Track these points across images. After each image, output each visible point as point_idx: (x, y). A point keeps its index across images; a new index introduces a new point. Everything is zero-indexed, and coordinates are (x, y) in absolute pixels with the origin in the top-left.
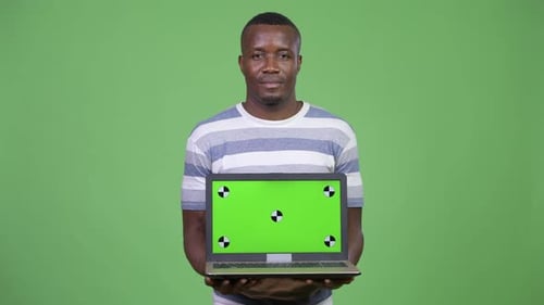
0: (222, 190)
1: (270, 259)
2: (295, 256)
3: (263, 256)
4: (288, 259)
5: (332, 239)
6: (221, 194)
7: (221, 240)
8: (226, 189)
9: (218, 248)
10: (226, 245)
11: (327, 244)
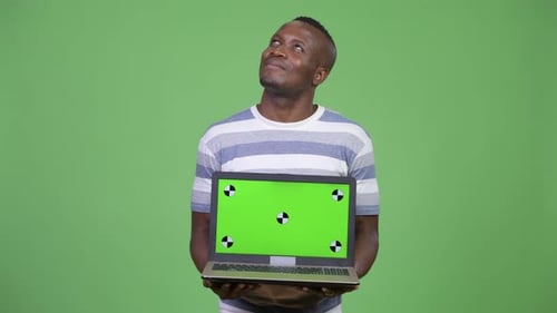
0: (228, 189)
1: (274, 262)
2: (300, 260)
3: (266, 258)
4: (292, 262)
5: (338, 244)
6: (227, 193)
7: (225, 239)
8: (232, 188)
9: (221, 248)
10: (230, 245)
11: (333, 249)
